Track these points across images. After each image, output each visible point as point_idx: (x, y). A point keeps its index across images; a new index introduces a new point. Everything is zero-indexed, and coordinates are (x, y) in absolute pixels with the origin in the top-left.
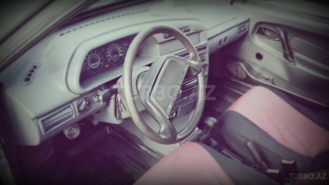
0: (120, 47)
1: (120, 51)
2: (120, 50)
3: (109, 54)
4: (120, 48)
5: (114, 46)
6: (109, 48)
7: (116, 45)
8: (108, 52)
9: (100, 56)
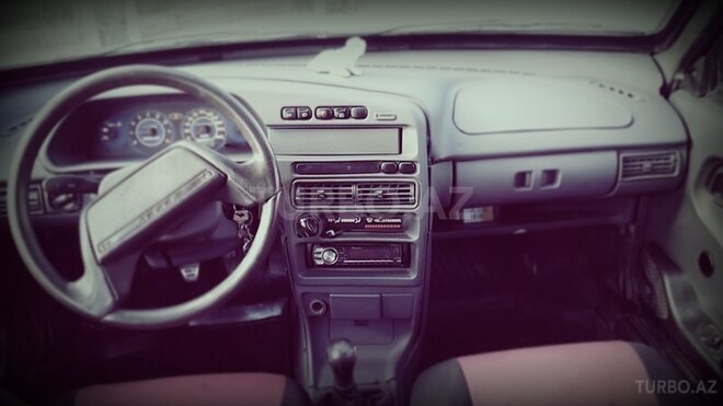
0: (220, 119)
1: (218, 129)
2: (219, 126)
3: (188, 127)
4: (220, 123)
5: (204, 115)
6: (191, 115)
7: (210, 114)
8: (187, 124)
9: (167, 127)
